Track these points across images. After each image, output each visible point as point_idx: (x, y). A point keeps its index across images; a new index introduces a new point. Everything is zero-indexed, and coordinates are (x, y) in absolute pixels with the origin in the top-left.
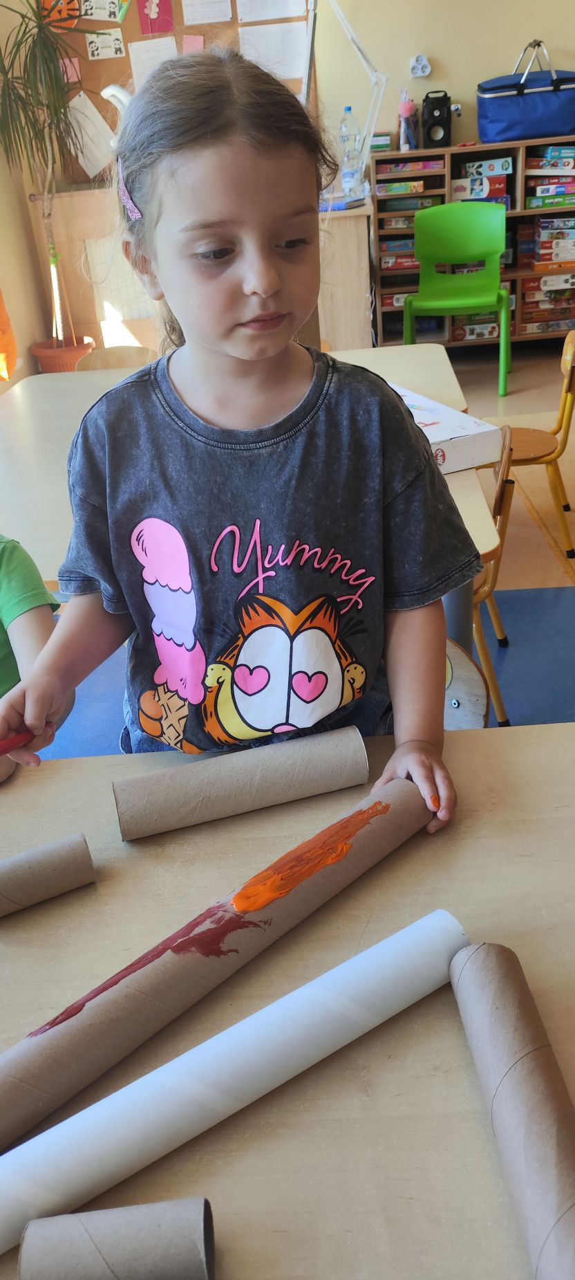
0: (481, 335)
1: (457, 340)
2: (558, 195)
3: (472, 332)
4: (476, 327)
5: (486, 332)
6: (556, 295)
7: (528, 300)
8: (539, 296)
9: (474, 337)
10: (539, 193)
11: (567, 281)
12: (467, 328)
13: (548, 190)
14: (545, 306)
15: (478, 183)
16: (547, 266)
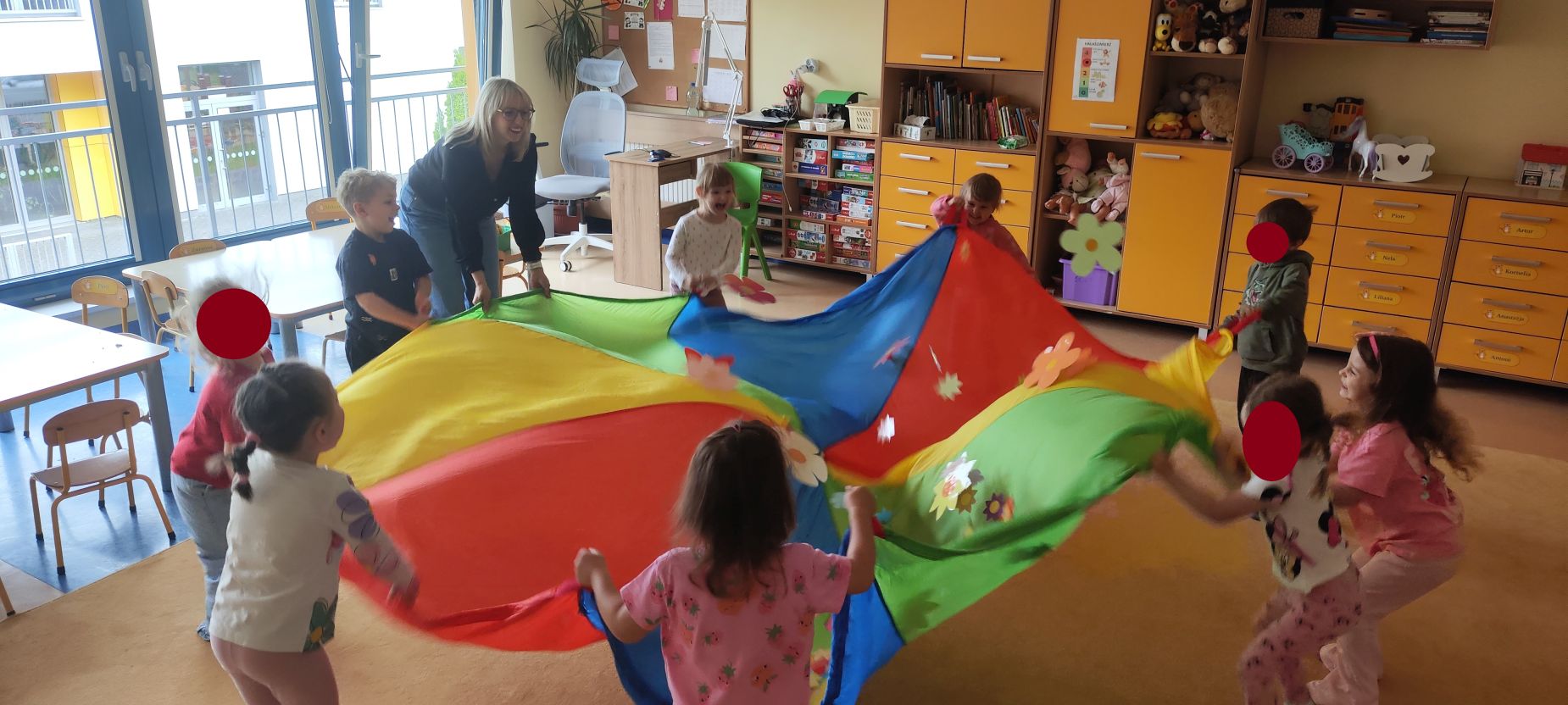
0: (805, 257)
1: (790, 257)
2: (855, 172)
3: (800, 254)
4: (803, 250)
5: (809, 256)
6: (853, 241)
7: (835, 240)
8: (841, 239)
9: (801, 257)
10: (843, 169)
11: (858, 233)
12: (797, 250)
13: (849, 168)
14: (847, 247)
15: (809, 153)
16: (844, 218)
